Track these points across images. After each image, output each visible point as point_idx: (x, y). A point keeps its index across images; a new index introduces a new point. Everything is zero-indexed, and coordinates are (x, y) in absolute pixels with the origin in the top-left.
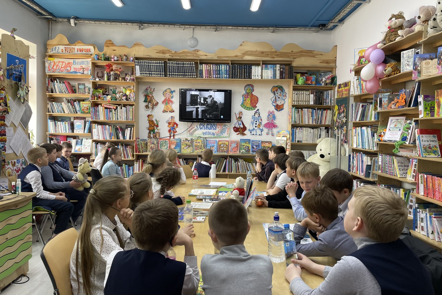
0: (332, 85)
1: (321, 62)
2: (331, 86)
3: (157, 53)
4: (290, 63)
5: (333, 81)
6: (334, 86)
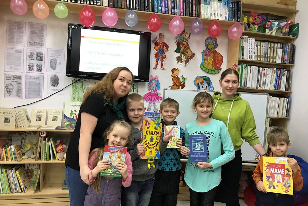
0: (291, 36)
1: (278, 3)
2: (289, 37)
5: (293, 30)
6: (293, 37)
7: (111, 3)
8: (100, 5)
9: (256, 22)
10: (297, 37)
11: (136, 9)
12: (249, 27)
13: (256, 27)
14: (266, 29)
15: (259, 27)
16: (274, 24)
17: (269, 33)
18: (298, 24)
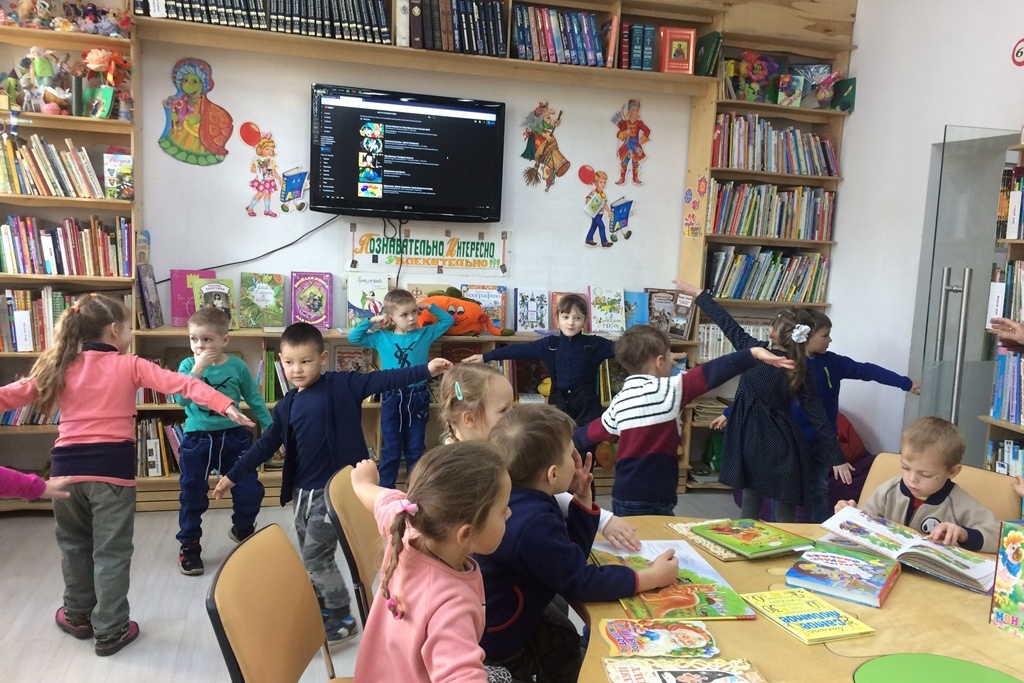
0: (838, 107)
1: (808, 28)
2: (832, 111)
4: (709, 20)
5: (842, 94)
6: (842, 113)
7: (418, 39)
8: (390, 44)
9: (753, 77)
10: (850, 113)
11: (477, 53)
12: (737, 88)
13: (756, 86)
14: (780, 93)
15: (763, 88)
16: (798, 81)
17: (785, 104)
18: (854, 79)
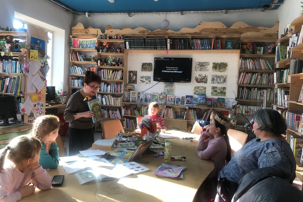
1: (264, 36)
3: (139, 32)
7: (171, 48)
11: (183, 49)
13: (250, 50)
14: (257, 51)
15: (253, 50)
16: (262, 48)
17: (259, 53)
